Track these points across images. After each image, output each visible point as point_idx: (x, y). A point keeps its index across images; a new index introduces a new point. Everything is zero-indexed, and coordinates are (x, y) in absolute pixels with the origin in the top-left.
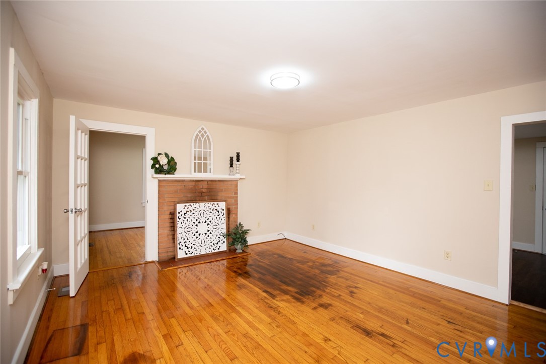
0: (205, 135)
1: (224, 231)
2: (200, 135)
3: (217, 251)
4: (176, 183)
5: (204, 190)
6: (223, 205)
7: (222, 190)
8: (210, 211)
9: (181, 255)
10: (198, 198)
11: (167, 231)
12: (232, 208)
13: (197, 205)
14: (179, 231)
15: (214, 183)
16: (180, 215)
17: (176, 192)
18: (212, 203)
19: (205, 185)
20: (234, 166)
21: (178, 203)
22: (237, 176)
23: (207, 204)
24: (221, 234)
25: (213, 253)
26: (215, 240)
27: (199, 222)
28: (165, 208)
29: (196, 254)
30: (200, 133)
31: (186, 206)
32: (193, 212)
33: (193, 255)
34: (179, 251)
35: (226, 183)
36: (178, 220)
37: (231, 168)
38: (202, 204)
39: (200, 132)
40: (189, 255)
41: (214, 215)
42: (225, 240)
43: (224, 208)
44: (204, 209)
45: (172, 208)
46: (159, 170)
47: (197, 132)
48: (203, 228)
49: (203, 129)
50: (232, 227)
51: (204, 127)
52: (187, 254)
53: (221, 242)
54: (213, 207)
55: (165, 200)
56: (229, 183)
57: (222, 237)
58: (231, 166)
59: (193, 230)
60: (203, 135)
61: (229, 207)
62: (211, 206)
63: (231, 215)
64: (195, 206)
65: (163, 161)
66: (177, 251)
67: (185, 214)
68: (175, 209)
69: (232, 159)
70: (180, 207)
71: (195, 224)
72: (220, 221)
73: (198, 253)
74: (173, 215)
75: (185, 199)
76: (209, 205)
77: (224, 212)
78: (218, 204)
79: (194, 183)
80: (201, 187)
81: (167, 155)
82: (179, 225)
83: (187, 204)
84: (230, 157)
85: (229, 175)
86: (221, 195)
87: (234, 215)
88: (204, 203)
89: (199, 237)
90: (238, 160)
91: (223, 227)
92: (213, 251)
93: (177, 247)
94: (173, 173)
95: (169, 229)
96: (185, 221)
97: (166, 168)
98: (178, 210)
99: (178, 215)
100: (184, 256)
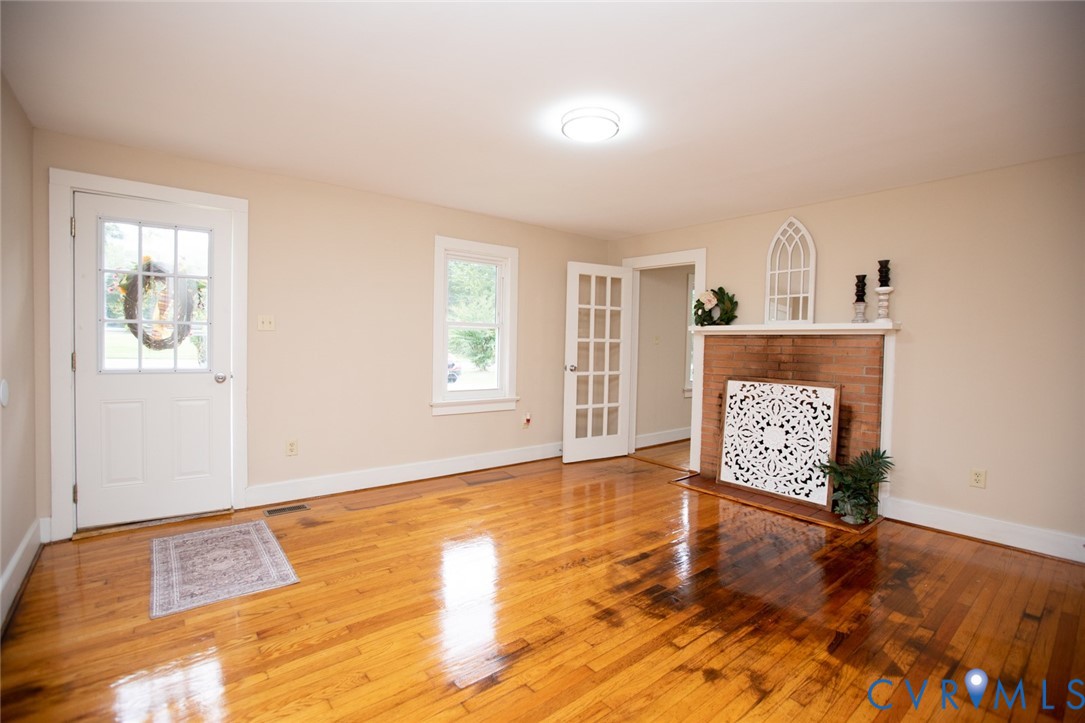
0: (797, 238)
1: (827, 459)
2: (783, 239)
3: (802, 497)
4: (731, 342)
5: (784, 358)
6: (828, 395)
7: (829, 360)
8: (795, 404)
9: (727, 475)
10: (770, 373)
11: (713, 427)
12: (861, 407)
13: (766, 387)
14: (727, 430)
15: (809, 343)
16: (733, 401)
17: (730, 358)
18: (801, 388)
19: (787, 347)
20: (866, 298)
21: (730, 379)
22: (881, 324)
23: (789, 389)
24: (817, 463)
25: (791, 499)
26: (801, 471)
27: (768, 424)
28: (713, 385)
29: (754, 487)
30: (784, 236)
31: (744, 386)
32: (757, 399)
33: (748, 485)
34: (724, 467)
35: (841, 343)
36: (728, 409)
37: (861, 305)
38: (778, 387)
39: (784, 232)
40: (740, 482)
41: (803, 415)
42: (826, 481)
43: (831, 402)
44: (782, 397)
45: (721, 386)
46: (705, 318)
47: (778, 235)
48: (774, 438)
49: (791, 225)
50: (855, 451)
51: (794, 220)
52: (737, 479)
53: (815, 481)
54: (803, 397)
55: (712, 371)
56: (854, 343)
57: (817, 472)
58: (861, 296)
59: (755, 436)
60: (790, 239)
61: (846, 402)
62: (797, 394)
63: (854, 426)
64: (763, 388)
65: (710, 302)
66: (720, 466)
67: (742, 401)
68: (725, 389)
69: (861, 281)
70: (733, 387)
71: (760, 426)
72: (817, 431)
73: (759, 485)
74: (721, 397)
75: (745, 372)
76: (793, 391)
77: (831, 412)
78: (814, 392)
79: (764, 341)
80: (778, 350)
81: (719, 292)
82: (731, 420)
83: (748, 384)
84: (858, 277)
85: (853, 321)
86: (825, 370)
87: (864, 428)
88: (781, 385)
89: (765, 454)
90: (884, 280)
91: (824, 449)
92: (793, 495)
93: (720, 458)
94: (728, 323)
95: (716, 422)
96: (742, 416)
97: (716, 315)
98: (730, 392)
99: (729, 401)
100: (732, 480)
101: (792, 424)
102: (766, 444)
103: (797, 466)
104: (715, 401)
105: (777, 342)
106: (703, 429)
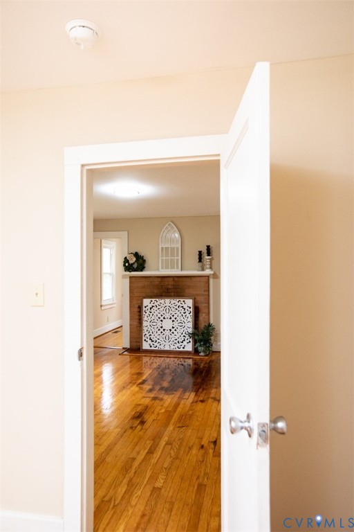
0: (172, 231)
1: (190, 330)
3: (181, 349)
4: (144, 279)
5: (170, 287)
6: (189, 302)
7: (189, 287)
8: (176, 307)
9: (146, 346)
10: (163, 295)
11: (136, 323)
12: (202, 306)
13: (162, 301)
14: (145, 324)
15: (181, 279)
16: (146, 309)
17: (144, 287)
18: (178, 300)
19: (171, 282)
20: (203, 260)
21: (145, 298)
22: (208, 272)
23: (173, 301)
24: (187, 333)
25: (176, 351)
26: (180, 338)
27: (164, 318)
28: (135, 302)
29: (160, 349)
30: (167, 230)
32: (158, 307)
33: (157, 348)
34: (144, 343)
35: (194, 279)
36: (144, 313)
37: (200, 263)
38: (167, 301)
39: (167, 228)
40: (153, 348)
41: (179, 312)
42: (191, 340)
43: (191, 305)
44: (170, 305)
45: (139, 302)
46: (129, 268)
47: (164, 229)
48: (167, 324)
49: (170, 225)
50: (202, 325)
52: (151, 347)
53: (186, 341)
54: (179, 304)
57: (187, 337)
58: (200, 259)
59: (158, 324)
60: (169, 232)
61: (197, 305)
62: (177, 303)
63: (200, 314)
64: (161, 301)
65: (132, 260)
66: (142, 342)
67: (151, 308)
68: (142, 303)
69: (200, 253)
70: (146, 302)
71: (160, 319)
72: (186, 319)
73: (162, 348)
74: (140, 308)
75: (152, 295)
76: (175, 302)
77: (191, 310)
78: (184, 301)
79: (160, 279)
80: (167, 283)
81: (136, 255)
82: (145, 318)
83: (153, 300)
84: (199, 251)
85: (198, 271)
86: (188, 291)
88: (169, 300)
89: (164, 333)
90: (209, 254)
91: (189, 326)
92: (177, 349)
93: (142, 338)
94: (142, 271)
95: (137, 321)
96: (151, 315)
97: (135, 266)
98: (145, 304)
99: (144, 309)
100: (149, 348)
101: (175, 317)
102: (164, 328)
103: (178, 336)
104: (137, 310)
105: (166, 280)
106: (130, 325)
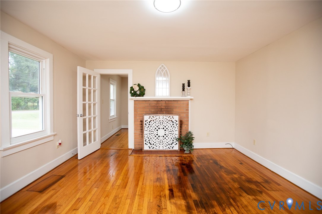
0: (164, 70)
1: (177, 136)
2: (160, 70)
3: (171, 149)
4: (144, 103)
5: (163, 107)
6: (176, 118)
7: (176, 108)
8: (167, 121)
9: (146, 148)
10: (158, 112)
11: (139, 132)
12: (184, 120)
13: (158, 117)
14: (145, 132)
15: (170, 102)
16: (146, 122)
17: (144, 108)
18: (168, 116)
19: (163, 104)
20: (185, 90)
21: (145, 115)
22: (189, 97)
23: (165, 117)
24: (175, 138)
26: (170, 141)
27: (159, 128)
28: (138, 118)
29: (156, 149)
30: (160, 69)
31: (150, 117)
32: (155, 121)
33: (154, 149)
34: (145, 145)
35: (179, 102)
36: (145, 125)
37: (183, 92)
38: (161, 116)
39: (161, 68)
41: (169, 124)
42: (177, 142)
43: (177, 120)
44: (163, 120)
45: (142, 117)
46: (134, 94)
47: (159, 68)
48: (161, 132)
49: (162, 66)
50: (184, 134)
51: (164, 65)
52: (150, 148)
53: (174, 143)
54: (169, 119)
55: (138, 113)
56: (182, 102)
57: (175, 140)
58: (183, 90)
59: (155, 133)
60: (162, 70)
61: (181, 119)
62: (168, 118)
63: (183, 126)
65: (136, 88)
66: (144, 145)
67: (149, 122)
68: (143, 118)
69: (184, 85)
70: (146, 118)
71: (156, 129)
72: (174, 129)
73: (157, 148)
74: (142, 122)
75: (150, 112)
76: (166, 117)
77: (178, 123)
78: (172, 117)
79: (156, 102)
80: (161, 105)
81: (139, 85)
82: (146, 129)
84: (183, 84)
85: (182, 96)
86: (175, 110)
87: (185, 126)
88: (162, 116)
89: (159, 138)
90: (189, 86)
91: (176, 134)
92: (168, 149)
93: (143, 142)
94: (143, 96)
95: (140, 131)
96: (150, 127)
97: (138, 93)
98: (145, 119)
99: (145, 122)
100: (148, 149)
102: (159, 135)
104: (139, 123)
105: (160, 102)
106: (135, 133)
